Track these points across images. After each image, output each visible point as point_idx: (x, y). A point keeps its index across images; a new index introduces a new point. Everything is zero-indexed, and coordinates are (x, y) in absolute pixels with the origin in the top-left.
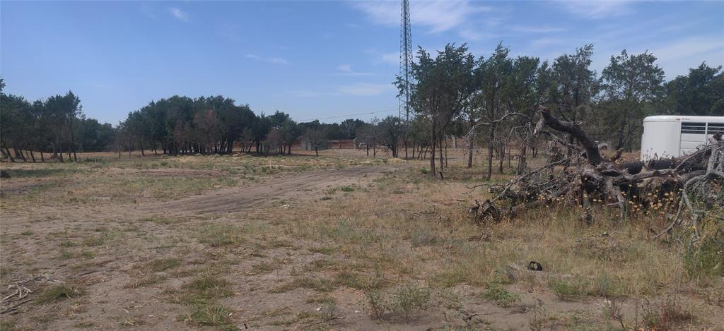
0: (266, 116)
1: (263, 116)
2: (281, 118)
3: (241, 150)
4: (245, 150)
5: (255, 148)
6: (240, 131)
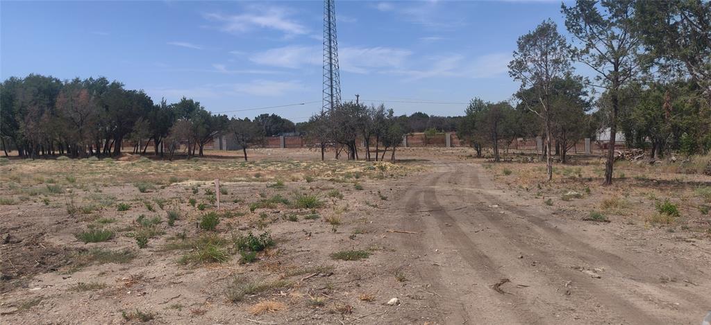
0: (168, 104)
1: (164, 104)
2: (188, 107)
3: (133, 151)
4: (139, 151)
5: (153, 147)
6: (132, 123)
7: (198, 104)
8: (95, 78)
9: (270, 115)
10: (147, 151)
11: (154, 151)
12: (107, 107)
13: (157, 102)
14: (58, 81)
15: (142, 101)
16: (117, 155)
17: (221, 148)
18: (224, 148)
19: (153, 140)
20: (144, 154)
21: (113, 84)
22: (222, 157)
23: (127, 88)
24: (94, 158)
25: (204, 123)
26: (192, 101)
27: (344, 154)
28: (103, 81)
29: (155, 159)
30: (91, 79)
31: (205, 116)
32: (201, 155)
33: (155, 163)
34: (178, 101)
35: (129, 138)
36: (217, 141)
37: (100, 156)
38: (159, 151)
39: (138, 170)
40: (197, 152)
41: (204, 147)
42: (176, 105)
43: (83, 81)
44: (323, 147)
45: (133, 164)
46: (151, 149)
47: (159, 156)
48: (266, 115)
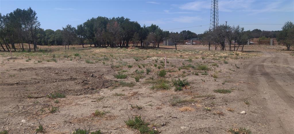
0: (146, 27)
1: (144, 27)
2: (154, 28)
3: (133, 45)
4: (135, 45)
5: (140, 44)
6: (133, 35)
7: (158, 26)
8: (120, 17)
9: (187, 31)
10: (138, 45)
11: (140, 45)
12: (124, 28)
13: (142, 26)
14: (107, 19)
15: (137, 25)
16: (127, 47)
17: (166, 45)
18: (167, 45)
19: (140, 41)
20: (137, 46)
21: (126, 19)
22: (166, 48)
23: (131, 21)
24: (119, 48)
25: (160, 34)
26: (155, 25)
27: (219, 48)
28: (123, 18)
29: (141, 49)
30: (118, 17)
31: (160, 31)
32: (158, 47)
33: (141, 50)
34: (150, 25)
35: (131, 40)
36: (165, 42)
37: (121, 47)
38: (142, 45)
39: (135, 53)
40: (157, 46)
41: (160, 44)
42: (149, 27)
43: (116, 18)
44: (209, 45)
45: (133, 50)
46: (139, 45)
47: (142, 47)
48: (185, 31)
